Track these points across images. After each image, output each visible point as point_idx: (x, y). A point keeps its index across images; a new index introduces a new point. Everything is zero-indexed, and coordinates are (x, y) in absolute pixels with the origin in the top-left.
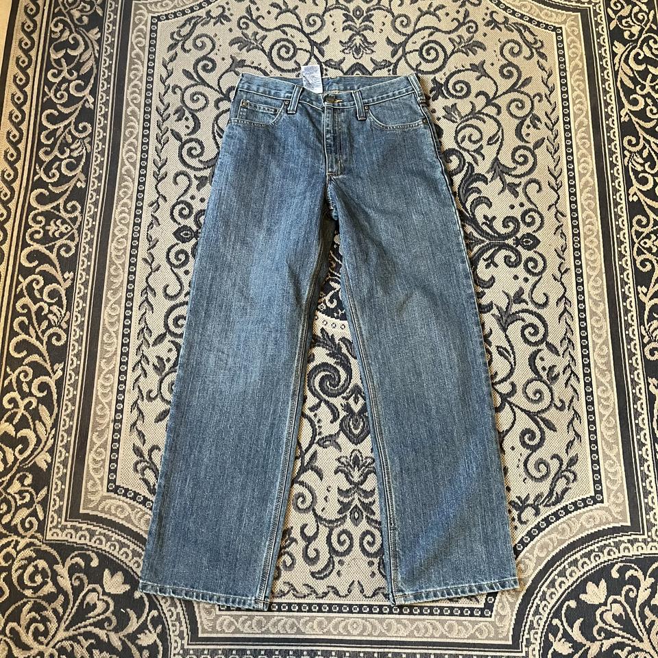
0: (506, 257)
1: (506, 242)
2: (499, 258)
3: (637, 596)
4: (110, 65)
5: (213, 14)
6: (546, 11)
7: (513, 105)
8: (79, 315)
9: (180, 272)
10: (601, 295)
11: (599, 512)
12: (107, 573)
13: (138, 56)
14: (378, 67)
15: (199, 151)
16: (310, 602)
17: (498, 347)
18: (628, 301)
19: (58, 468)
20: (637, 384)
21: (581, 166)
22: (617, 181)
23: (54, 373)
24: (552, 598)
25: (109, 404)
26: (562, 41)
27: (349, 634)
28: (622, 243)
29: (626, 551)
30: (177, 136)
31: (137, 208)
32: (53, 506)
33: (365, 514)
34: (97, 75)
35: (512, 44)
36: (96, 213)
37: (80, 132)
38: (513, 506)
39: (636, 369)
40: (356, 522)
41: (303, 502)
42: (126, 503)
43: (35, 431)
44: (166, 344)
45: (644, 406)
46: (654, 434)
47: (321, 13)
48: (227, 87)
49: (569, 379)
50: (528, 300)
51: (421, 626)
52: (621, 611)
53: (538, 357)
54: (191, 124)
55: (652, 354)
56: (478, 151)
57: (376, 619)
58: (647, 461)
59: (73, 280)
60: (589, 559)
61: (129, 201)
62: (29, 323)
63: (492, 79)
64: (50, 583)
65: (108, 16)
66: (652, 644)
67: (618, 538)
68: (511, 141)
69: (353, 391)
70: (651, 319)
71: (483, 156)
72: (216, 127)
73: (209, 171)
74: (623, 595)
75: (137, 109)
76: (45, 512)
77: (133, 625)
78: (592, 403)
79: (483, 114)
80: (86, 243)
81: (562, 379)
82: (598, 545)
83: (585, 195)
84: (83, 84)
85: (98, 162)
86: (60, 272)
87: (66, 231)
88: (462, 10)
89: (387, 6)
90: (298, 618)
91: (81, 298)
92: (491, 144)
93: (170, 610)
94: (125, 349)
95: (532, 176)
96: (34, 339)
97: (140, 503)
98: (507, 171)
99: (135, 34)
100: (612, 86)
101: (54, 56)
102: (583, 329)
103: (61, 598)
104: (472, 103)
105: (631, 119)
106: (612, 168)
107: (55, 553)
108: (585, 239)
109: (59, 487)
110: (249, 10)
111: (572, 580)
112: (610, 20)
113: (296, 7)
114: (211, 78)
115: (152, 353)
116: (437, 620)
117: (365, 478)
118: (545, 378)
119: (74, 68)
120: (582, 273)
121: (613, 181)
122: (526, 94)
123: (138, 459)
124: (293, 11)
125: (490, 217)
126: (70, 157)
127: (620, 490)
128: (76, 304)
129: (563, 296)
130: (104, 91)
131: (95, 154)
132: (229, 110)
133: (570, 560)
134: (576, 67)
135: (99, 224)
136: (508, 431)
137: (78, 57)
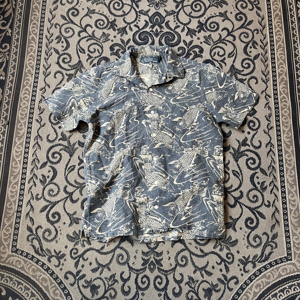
4: (21, 12)
7: (242, 36)
9: (56, 127)
10: (291, 142)
11: (290, 266)
13: (36, 8)
14: (168, 14)
15: (69, 60)
17: (233, 171)
21: (280, 69)
25: (15, 202)
30: (57, 52)
31: (33, 91)
33: (157, 266)
34: (13, 18)
35: (242, 2)
36: (10, 94)
37: (3, 49)
38: (241, 262)
40: (152, 270)
41: (122, 259)
42: (22, 259)
44: (47, 168)
48: (85, 25)
49: (272, 189)
50: (250, 144)
53: (255, 177)
54: (65, 45)
56: (223, 61)
61: (29, 88)
63: (231, 21)
67: (299, 281)
68: (241, 56)
71: (225, 64)
72: (78, 46)
73: (74, 70)
75: (35, 36)
78: (286, 203)
79: (226, 40)
80: (5, 111)
81: (269, 189)
82: (288, 285)
83: (282, 86)
84: (6, 22)
85: (12, 66)
92: (230, 57)
94: (24, 171)
95: (253, 75)
97: (30, 259)
98: (239, 72)
100: (297, 26)
102: (281, 161)
104: (219, 34)
106: (297, 71)
108: (282, 110)
114: (76, 20)
115: (39, 173)
117: (158, 245)
118: (259, 188)
119: (1, 14)
120: (280, 129)
121: (297, 78)
122: (249, 29)
123: (28, 233)
129: (270, 142)
130: (17, 27)
131: (11, 61)
132: (86, 37)
133: (272, 294)
134: (277, 15)
135: (12, 100)
136: (238, 219)
137: (4, 8)
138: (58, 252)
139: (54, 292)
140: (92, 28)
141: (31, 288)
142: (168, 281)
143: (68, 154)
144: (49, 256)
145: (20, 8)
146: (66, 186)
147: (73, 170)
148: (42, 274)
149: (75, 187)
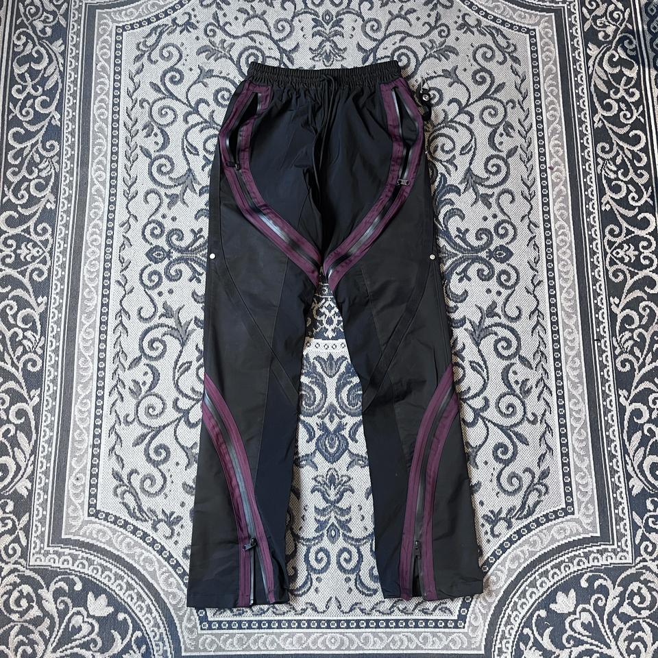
0: (478, 271)
1: (479, 254)
2: (472, 272)
3: (605, 605)
4: (76, 79)
5: (179, 22)
6: (519, 12)
7: (486, 112)
8: (54, 340)
9: (154, 293)
10: (573, 307)
11: (570, 524)
12: (90, 596)
13: (103, 68)
15: (169, 168)
16: (290, 618)
17: (471, 362)
18: (601, 312)
19: (39, 494)
20: (608, 396)
21: (554, 175)
22: (590, 190)
23: (31, 400)
24: (523, 608)
25: (87, 429)
26: (535, 44)
27: (328, 648)
28: (595, 253)
29: (596, 561)
30: (147, 154)
31: (108, 229)
32: (35, 532)
33: (341, 531)
34: (62, 90)
35: (485, 49)
36: (67, 235)
37: (48, 151)
38: (487, 520)
39: (608, 381)
40: (333, 539)
42: (107, 527)
43: (14, 458)
44: (142, 367)
45: (615, 418)
46: (624, 446)
47: (290, 18)
48: (195, 100)
49: (541, 392)
50: (501, 313)
51: (397, 638)
52: (590, 618)
53: (511, 371)
54: (160, 139)
55: (623, 366)
56: (450, 161)
57: (353, 633)
58: (617, 472)
59: (47, 304)
60: (560, 570)
61: (99, 222)
62: (4, 350)
63: (465, 86)
64: (36, 607)
65: (71, 27)
66: (619, 650)
67: (588, 549)
68: (484, 151)
69: (328, 410)
70: (623, 330)
71: (456, 167)
72: (185, 142)
73: (180, 188)
74: (592, 604)
75: (104, 126)
76: (27, 538)
77: (118, 646)
78: (564, 416)
79: (456, 122)
80: (59, 266)
81: (535, 392)
82: (568, 556)
83: (558, 205)
84: (48, 99)
85: (67, 181)
86: (33, 297)
87: (37, 255)
88: (434, 14)
89: (357, 9)
90: (278, 635)
91: (55, 323)
92: (464, 154)
93: (153, 631)
94: (101, 374)
95: (507, 185)
96: (9, 366)
97: (121, 527)
98: (481, 182)
99: (100, 45)
100: (585, 91)
101: (18, 70)
102: (556, 341)
103: (47, 621)
104: (444, 111)
105: (604, 125)
106: (585, 177)
107: (39, 578)
108: (558, 250)
109: (41, 514)
110: (215, 17)
111: (542, 590)
112: (584, 19)
113: (264, 12)
114: (179, 91)
115: (127, 376)
116: (412, 633)
117: (342, 495)
118: (518, 392)
119: (38, 83)
120: (555, 285)
121: (586, 190)
122: (498, 100)
123: (116, 483)
124: (261, 17)
125: (463, 230)
126: (39, 177)
127: (591, 501)
128: (50, 329)
129: (536, 309)
130: (70, 107)
131: (63, 174)
132: (198, 124)
133: (540, 571)
134: (549, 72)
135: (71, 247)
136: (481, 446)
137: (42, 72)
138: (168, 513)
139: (166, 580)
140: (209, 105)
141: (126, 576)
142: (361, 556)
143: (177, 341)
144: (154, 520)
145: (73, 70)
146: (177, 399)
147: (187, 369)
148: (143, 551)
149: (194, 399)
